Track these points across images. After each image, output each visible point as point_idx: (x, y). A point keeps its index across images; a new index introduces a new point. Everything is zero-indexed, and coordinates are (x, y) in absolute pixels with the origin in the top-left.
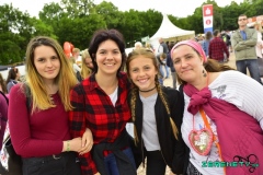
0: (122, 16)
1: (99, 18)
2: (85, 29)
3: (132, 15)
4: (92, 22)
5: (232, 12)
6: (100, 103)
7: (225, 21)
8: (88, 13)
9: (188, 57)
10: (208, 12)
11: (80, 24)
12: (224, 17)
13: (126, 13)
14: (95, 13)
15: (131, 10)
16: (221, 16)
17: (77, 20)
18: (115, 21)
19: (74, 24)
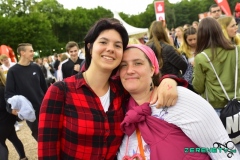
0: (69, 14)
1: (42, 17)
2: (26, 29)
3: (80, 13)
4: (34, 21)
5: (184, 9)
6: (86, 105)
7: (178, 18)
8: (27, 12)
9: (138, 63)
10: (160, 8)
11: (19, 24)
12: (176, 13)
13: (73, 11)
14: (37, 11)
15: (78, 8)
16: (173, 12)
17: (15, 20)
18: (61, 20)
19: (12, 25)
